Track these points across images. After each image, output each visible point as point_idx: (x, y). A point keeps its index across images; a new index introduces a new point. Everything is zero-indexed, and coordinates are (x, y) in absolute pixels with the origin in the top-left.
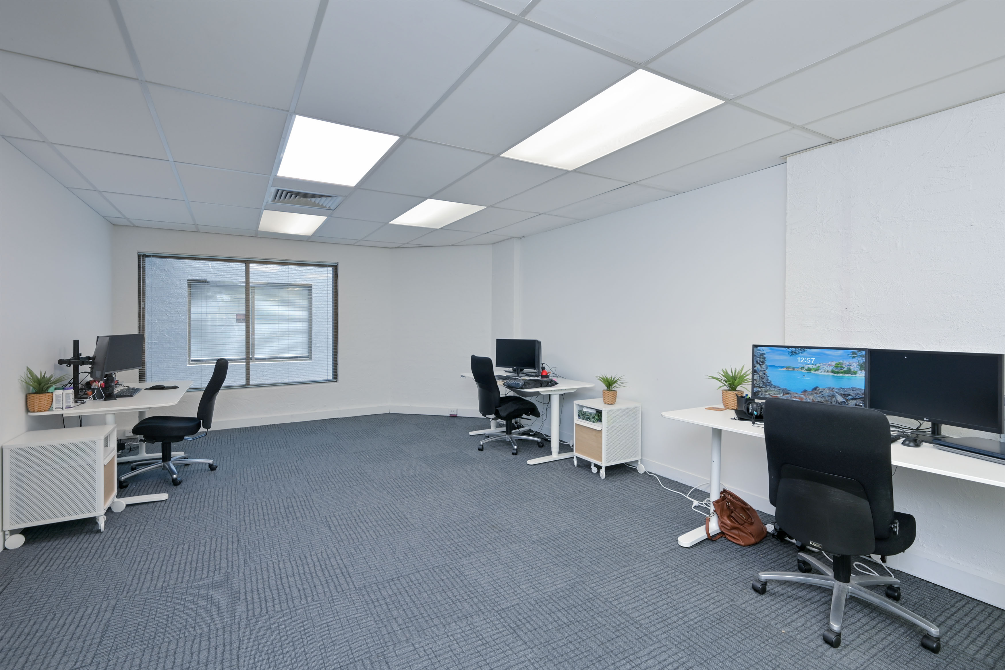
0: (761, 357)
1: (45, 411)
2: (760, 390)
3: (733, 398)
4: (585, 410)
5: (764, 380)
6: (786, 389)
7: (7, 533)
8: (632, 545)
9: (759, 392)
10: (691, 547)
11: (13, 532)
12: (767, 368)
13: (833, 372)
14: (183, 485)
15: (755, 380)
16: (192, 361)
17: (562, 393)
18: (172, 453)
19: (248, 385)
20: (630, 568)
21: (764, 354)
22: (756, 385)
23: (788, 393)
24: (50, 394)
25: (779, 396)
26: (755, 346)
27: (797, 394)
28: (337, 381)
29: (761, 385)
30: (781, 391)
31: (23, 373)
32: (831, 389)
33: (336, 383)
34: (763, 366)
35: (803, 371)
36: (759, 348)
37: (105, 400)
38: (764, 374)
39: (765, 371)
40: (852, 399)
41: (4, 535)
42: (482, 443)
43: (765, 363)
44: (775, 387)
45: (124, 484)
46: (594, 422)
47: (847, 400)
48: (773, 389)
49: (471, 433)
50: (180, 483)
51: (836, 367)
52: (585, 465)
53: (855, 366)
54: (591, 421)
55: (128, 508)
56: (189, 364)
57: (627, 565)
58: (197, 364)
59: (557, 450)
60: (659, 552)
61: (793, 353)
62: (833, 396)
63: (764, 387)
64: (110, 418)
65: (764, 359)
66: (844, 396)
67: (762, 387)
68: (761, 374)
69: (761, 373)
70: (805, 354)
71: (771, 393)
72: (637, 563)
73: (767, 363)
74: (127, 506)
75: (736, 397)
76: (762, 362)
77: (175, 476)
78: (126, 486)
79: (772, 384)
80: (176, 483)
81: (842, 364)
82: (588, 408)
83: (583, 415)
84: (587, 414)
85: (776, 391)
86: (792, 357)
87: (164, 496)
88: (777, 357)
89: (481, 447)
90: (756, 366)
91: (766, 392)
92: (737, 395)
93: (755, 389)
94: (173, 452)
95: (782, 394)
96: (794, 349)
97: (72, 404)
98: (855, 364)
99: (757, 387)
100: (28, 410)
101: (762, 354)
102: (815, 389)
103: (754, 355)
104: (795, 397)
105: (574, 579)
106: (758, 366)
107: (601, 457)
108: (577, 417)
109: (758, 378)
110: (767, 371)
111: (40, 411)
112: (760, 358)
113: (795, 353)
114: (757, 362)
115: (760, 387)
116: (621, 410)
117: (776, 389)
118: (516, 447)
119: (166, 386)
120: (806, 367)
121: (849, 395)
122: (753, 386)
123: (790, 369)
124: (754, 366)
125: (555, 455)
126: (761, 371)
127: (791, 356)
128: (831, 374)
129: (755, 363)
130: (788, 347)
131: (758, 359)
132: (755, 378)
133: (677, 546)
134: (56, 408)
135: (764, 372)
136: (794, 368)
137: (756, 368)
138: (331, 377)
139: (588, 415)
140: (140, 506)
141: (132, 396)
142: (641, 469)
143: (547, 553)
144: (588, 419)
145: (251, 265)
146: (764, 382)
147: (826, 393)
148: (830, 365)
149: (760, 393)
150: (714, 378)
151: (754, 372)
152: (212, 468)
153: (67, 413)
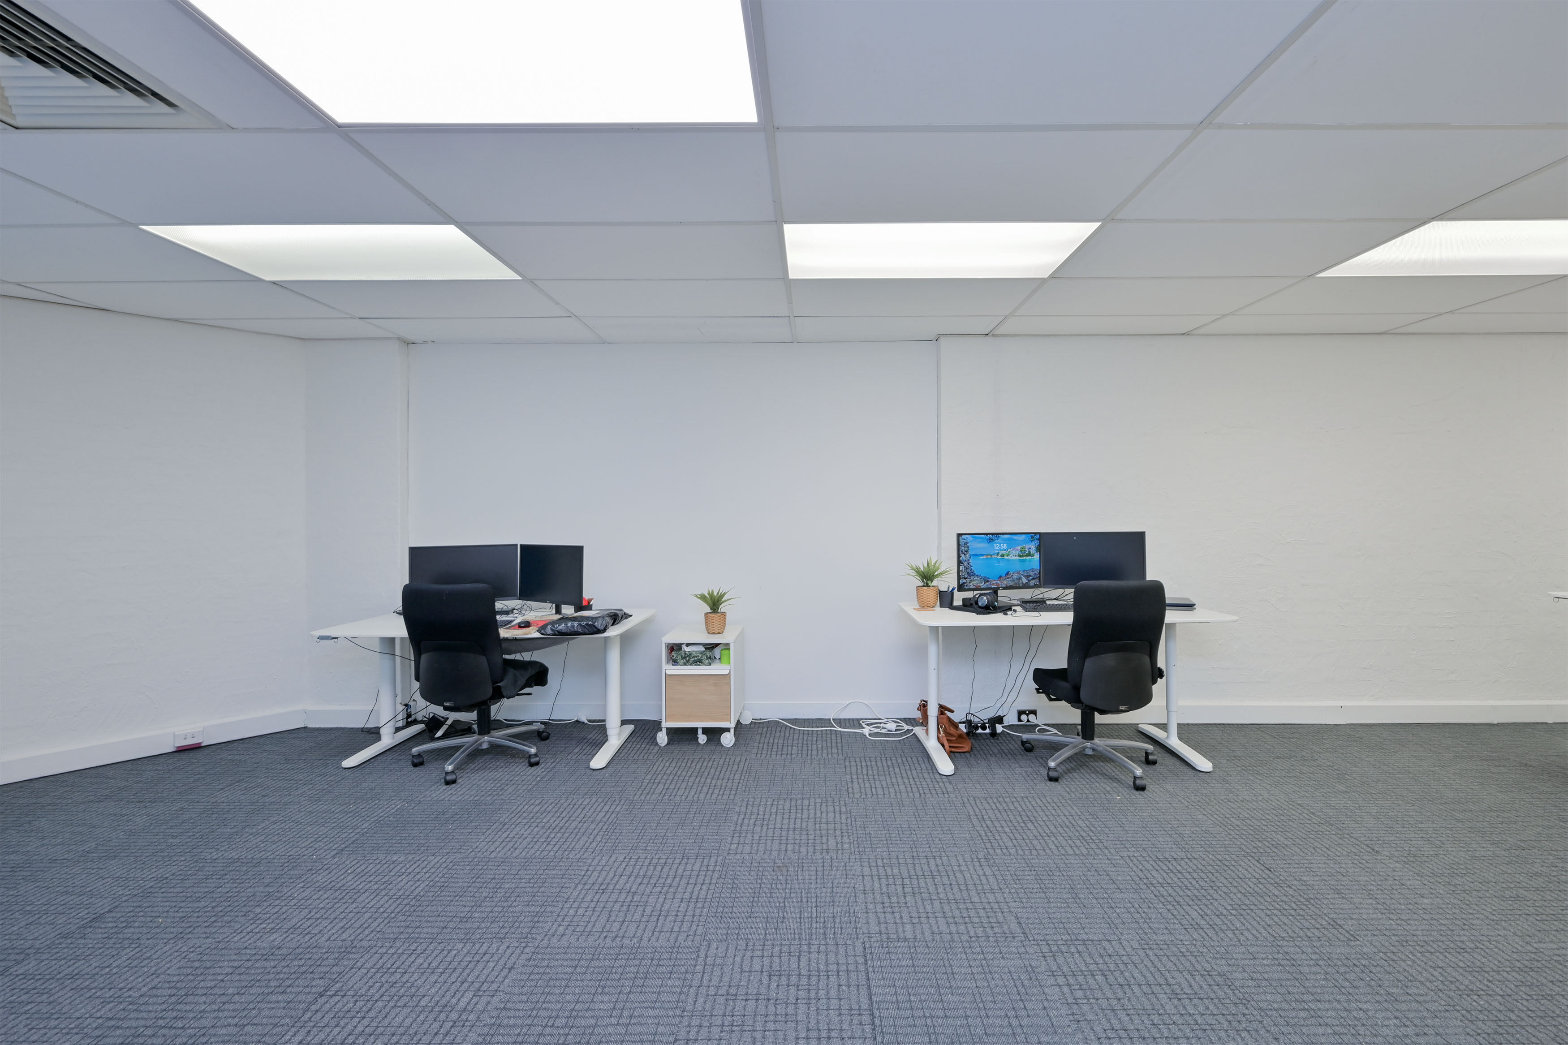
0: (966, 546)
2: (965, 581)
5: (968, 570)
9: (964, 583)
13: (1019, 556)
22: (961, 576)
26: (959, 535)
27: (994, 580)
29: (968, 576)
32: (1018, 572)
34: (967, 556)
35: (999, 557)
36: (963, 537)
38: (968, 564)
39: (968, 560)
40: (1032, 579)
42: (448, 768)
47: (1029, 581)
48: (976, 578)
51: (1021, 551)
53: (1033, 550)
61: (991, 540)
62: (1020, 579)
65: (969, 548)
66: (1027, 577)
68: (965, 565)
69: (966, 563)
70: (999, 540)
71: (975, 583)
73: (970, 552)
76: (966, 552)
81: (1024, 548)
85: (978, 580)
86: (990, 544)
88: (978, 546)
89: (451, 777)
90: (961, 556)
91: (970, 583)
93: (961, 580)
96: (991, 536)
98: (1032, 547)
99: (962, 578)
101: (967, 543)
102: (1007, 574)
103: (959, 545)
104: (993, 584)
106: (963, 555)
109: (963, 569)
110: (970, 561)
112: (964, 547)
114: (961, 552)
115: (965, 578)
120: (1000, 554)
121: (1030, 576)
122: (959, 578)
124: (959, 556)
126: (965, 561)
128: (1018, 558)
130: (987, 534)
132: (960, 570)
135: (968, 562)
137: (961, 559)
146: (967, 572)
147: (1015, 576)
148: (1017, 550)
149: (966, 584)
151: (959, 562)
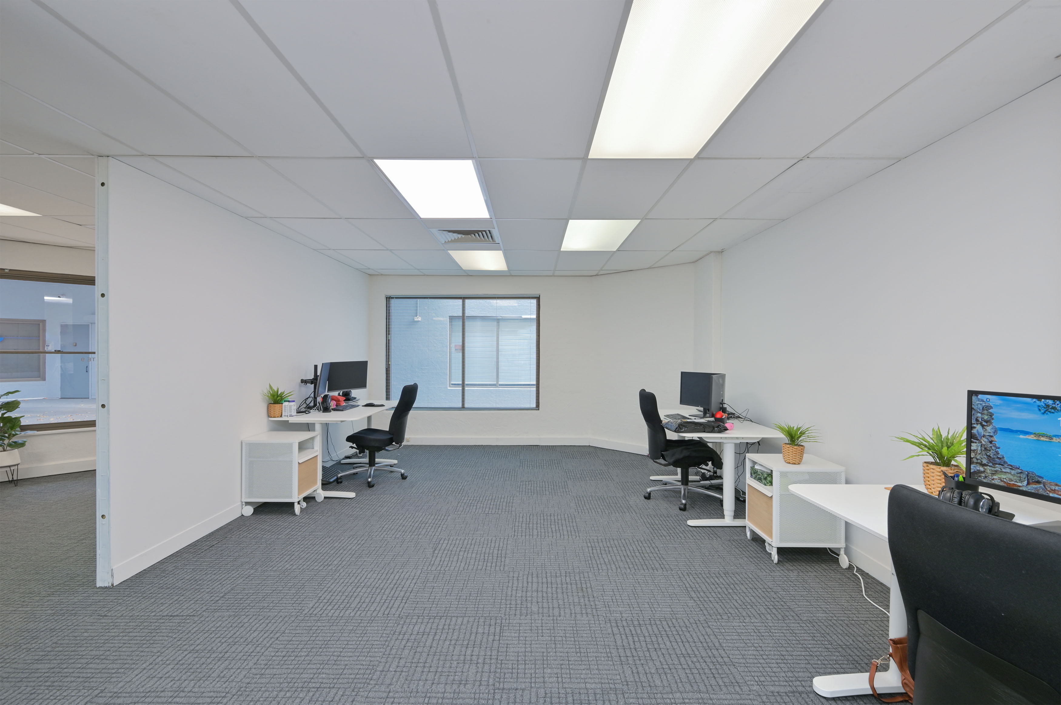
0: (986, 412)
1: (278, 417)
2: (982, 469)
3: (939, 478)
4: (757, 467)
5: (991, 454)
6: (1033, 473)
7: (244, 503)
8: (737, 665)
9: (979, 472)
10: (834, 699)
11: (247, 504)
12: (995, 432)
14: (374, 488)
15: (974, 450)
16: (452, 384)
17: (738, 441)
18: (376, 460)
19: (463, 408)
20: (705, 696)
21: (991, 408)
22: (975, 460)
23: (1039, 482)
24: (281, 405)
25: (1020, 484)
26: (971, 394)
27: (1057, 485)
28: (539, 409)
29: (985, 461)
30: (1023, 476)
31: (266, 389)
33: (538, 411)
34: (989, 429)
36: (980, 396)
37: (323, 412)
38: (991, 442)
39: (991, 436)
41: (242, 505)
42: (649, 490)
43: (991, 423)
44: (1012, 468)
45: (339, 481)
46: (765, 485)
48: (1008, 470)
49: (652, 478)
50: (373, 486)
52: (758, 541)
54: (762, 483)
55: (327, 500)
56: (450, 387)
57: (705, 690)
58: (455, 387)
59: (732, 514)
60: (772, 688)
61: (1049, 409)
63: (991, 464)
64: (318, 427)
65: (991, 416)
67: (987, 465)
68: (983, 443)
69: (984, 441)
71: (1003, 476)
72: (722, 693)
73: (996, 424)
74: (325, 498)
75: (943, 476)
76: (986, 422)
77: (369, 480)
78: (341, 482)
79: (1005, 462)
80: (370, 485)
82: (760, 465)
83: (755, 473)
84: (759, 473)
85: (1014, 475)
86: (1045, 416)
87: (352, 495)
88: (1015, 415)
89: (647, 495)
90: (975, 427)
91: (993, 474)
92: (945, 474)
93: (972, 466)
94: (377, 458)
95: (1026, 483)
96: (1050, 402)
97: (294, 413)
99: (977, 463)
100: (269, 416)
101: (988, 408)
103: (970, 409)
105: (614, 684)
106: (979, 427)
107: (772, 534)
108: (750, 475)
109: (979, 448)
110: (995, 438)
111: (275, 417)
112: (982, 414)
113: (1053, 408)
114: (977, 420)
115: (984, 465)
116: (808, 473)
117: (1013, 472)
118: (684, 502)
119: (375, 404)
122: (969, 461)
123: (1042, 439)
124: (970, 427)
125: (728, 520)
126: (984, 436)
127: (1043, 413)
129: (974, 421)
130: (1039, 397)
131: (979, 415)
132: (972, 448)
133: (809, 689)
134: (284, 416)
135: (991, 439)
136: (1051, 438)
137: (974, 431)
138: (534, 405)
139: (760, 475)
140: (335, 500)
141: (342, 410)
142: (844, 561)
143: (612, 639)
144: (759, 480)
145: (467, 301)
146: (990, 456)
149: (983, 475)
150: (908, 441)
151: (971, 437)
152: (404, 477)
153: (292, 420)
